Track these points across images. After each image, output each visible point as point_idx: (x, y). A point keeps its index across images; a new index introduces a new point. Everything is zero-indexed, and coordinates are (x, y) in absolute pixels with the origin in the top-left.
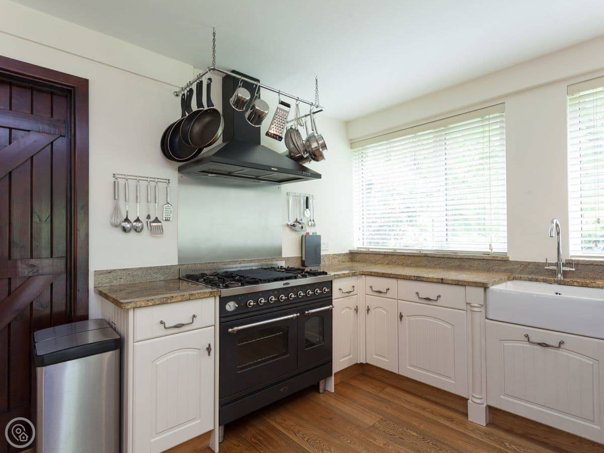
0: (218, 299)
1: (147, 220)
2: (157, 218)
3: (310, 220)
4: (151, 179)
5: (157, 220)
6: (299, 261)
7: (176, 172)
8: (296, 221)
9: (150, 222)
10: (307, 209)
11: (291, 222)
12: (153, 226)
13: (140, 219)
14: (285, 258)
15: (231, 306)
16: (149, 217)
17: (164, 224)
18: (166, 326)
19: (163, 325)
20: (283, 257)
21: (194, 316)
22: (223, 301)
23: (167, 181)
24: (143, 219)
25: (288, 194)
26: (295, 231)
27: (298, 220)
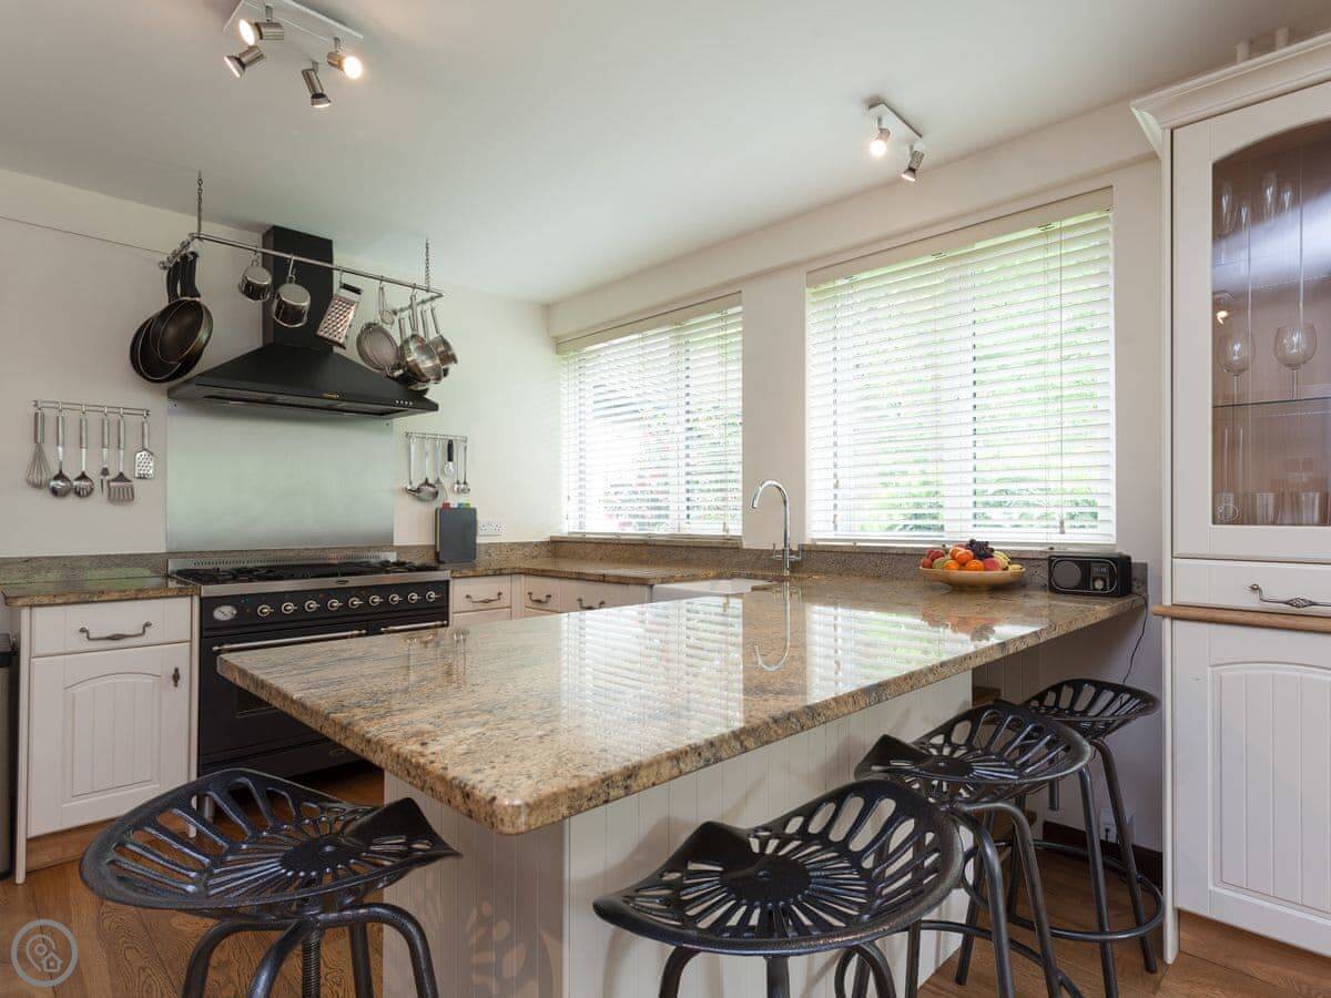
0: (196, 600)
1: (102, 477)
2: (121, 474)
3: (458, 483)
4: (111, 410)
5: (121, 477)
6: (431, 553)
7: (165, 398)
8: (426, 483)
9: (108, 482)
10: (451, 463)
11: (416, 485)
12: (114, 487)
13: (87, 474)
14: (398, 547)
15: (224, 613)
16: (105, 472)
17: (137, 484)
18: (91, 636)
19: (85, 634)
20: (395, 544)
21: (147, 625)
22: (208, 605)
23: (145, 413)
24: (94, 474)
25: (408, 435)
26: (420, 499)
27: (430, 481)
